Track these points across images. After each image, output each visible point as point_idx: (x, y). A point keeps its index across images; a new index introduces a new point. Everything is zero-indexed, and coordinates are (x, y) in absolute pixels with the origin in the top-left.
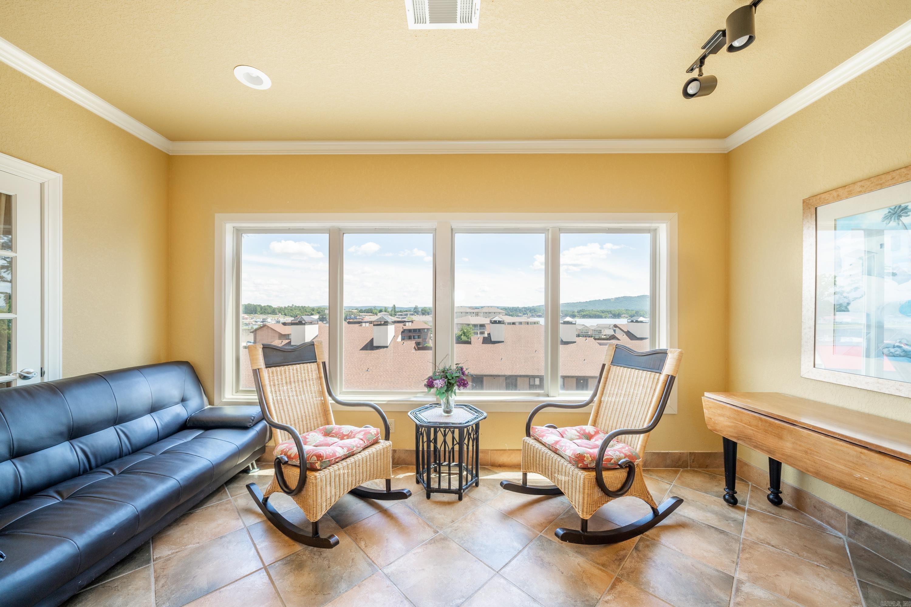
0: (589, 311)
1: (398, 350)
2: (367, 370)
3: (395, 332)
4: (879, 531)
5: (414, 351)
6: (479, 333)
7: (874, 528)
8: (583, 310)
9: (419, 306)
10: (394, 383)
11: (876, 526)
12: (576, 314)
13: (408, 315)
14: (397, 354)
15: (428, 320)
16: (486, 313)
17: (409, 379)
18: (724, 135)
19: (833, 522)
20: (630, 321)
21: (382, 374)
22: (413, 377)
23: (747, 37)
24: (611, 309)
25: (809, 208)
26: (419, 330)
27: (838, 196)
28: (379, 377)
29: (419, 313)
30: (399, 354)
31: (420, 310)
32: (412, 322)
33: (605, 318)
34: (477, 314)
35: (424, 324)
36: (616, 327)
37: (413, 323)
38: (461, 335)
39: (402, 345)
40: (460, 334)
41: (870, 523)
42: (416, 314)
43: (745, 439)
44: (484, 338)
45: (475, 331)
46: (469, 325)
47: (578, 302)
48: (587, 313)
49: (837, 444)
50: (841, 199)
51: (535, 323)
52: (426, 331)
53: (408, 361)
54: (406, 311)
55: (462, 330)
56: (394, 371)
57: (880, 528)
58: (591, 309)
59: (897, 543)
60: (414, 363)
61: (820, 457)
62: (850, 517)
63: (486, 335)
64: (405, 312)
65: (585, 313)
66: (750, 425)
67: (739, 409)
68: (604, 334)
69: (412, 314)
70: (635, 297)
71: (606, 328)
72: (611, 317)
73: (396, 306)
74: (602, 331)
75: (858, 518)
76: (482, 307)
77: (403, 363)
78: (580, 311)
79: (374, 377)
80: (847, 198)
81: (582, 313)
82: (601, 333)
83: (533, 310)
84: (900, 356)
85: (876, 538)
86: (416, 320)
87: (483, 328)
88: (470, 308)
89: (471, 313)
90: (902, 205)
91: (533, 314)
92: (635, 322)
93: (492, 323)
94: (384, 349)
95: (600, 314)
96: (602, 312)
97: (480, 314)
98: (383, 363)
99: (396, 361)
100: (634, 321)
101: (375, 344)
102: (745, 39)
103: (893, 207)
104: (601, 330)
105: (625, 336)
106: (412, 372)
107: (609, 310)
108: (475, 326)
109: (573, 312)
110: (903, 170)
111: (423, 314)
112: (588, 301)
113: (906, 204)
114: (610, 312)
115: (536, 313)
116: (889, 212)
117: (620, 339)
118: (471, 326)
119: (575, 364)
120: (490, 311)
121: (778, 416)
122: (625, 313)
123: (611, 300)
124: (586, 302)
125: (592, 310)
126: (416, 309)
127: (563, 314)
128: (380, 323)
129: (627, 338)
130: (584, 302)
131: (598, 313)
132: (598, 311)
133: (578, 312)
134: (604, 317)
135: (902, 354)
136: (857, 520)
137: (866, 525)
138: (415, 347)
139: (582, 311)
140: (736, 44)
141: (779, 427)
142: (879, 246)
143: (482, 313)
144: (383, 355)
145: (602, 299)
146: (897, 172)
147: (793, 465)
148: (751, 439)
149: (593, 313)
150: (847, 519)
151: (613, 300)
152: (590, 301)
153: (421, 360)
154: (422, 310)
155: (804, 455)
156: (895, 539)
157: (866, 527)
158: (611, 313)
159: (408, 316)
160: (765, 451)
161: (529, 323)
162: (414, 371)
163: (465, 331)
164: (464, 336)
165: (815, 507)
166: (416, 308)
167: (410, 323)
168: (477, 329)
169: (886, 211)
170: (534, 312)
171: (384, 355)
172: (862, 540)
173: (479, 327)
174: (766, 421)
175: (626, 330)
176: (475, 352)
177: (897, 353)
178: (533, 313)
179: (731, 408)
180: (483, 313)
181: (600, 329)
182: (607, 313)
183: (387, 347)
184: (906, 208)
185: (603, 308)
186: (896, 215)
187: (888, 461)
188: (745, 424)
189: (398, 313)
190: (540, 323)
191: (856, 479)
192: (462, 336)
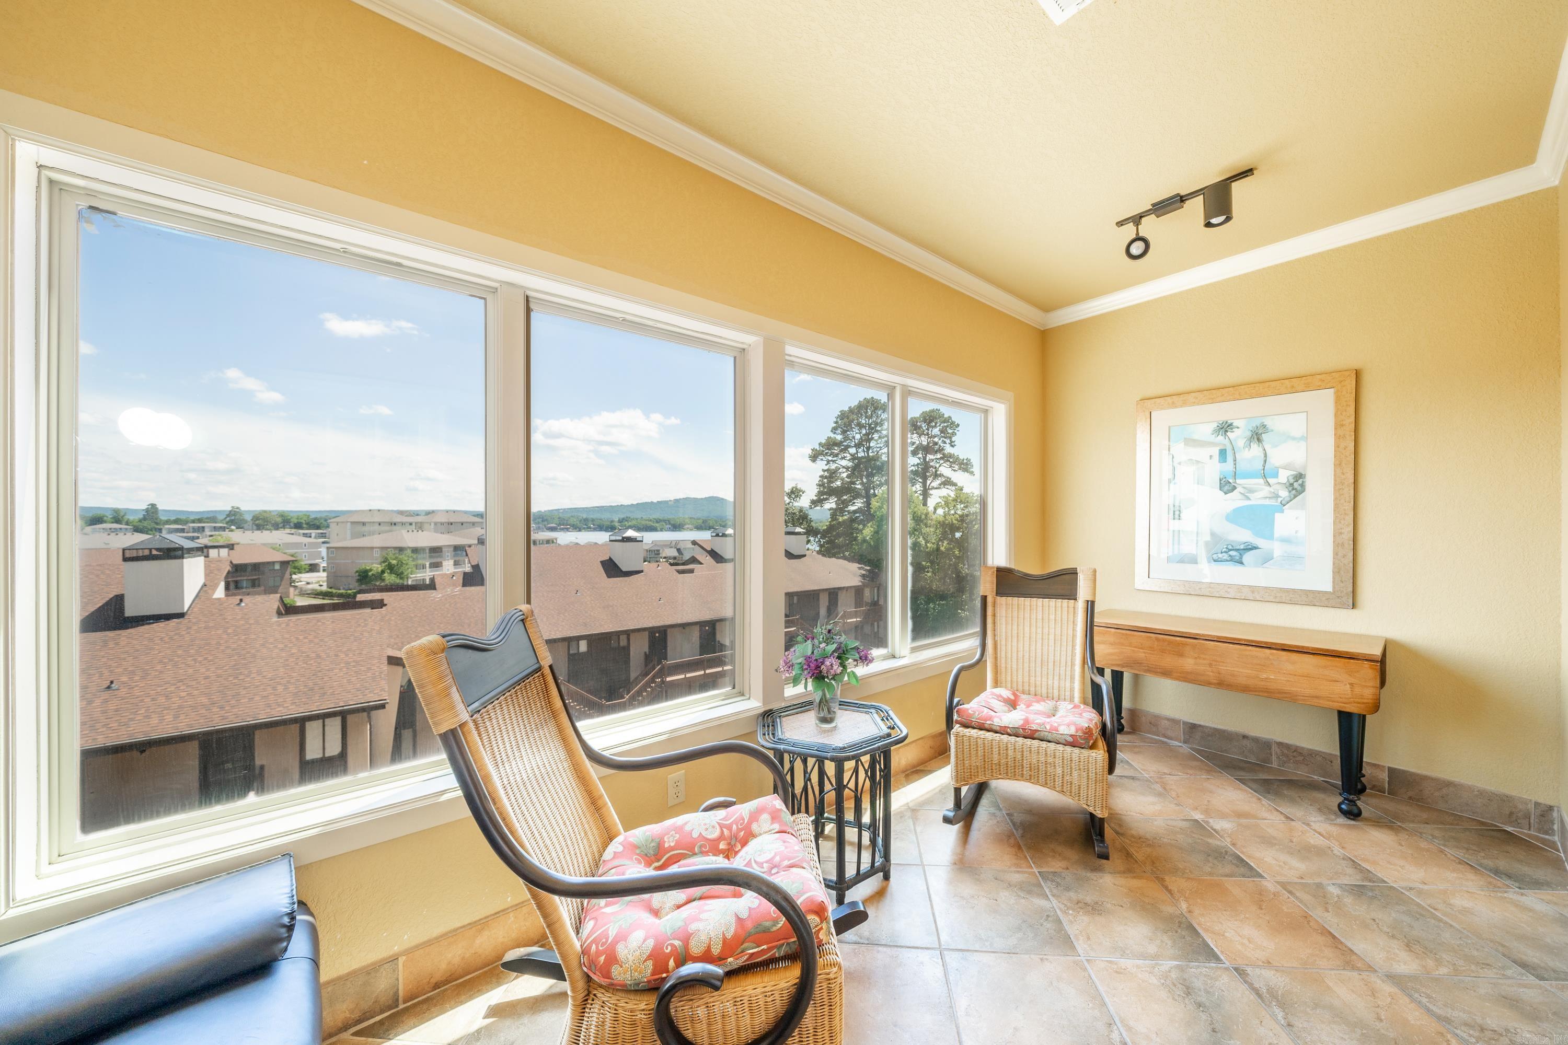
0: (637, 519)
1: (225, 619)
2: (109, 687)
3: (206, 575)
4: (1211, 728)
5: (275, 619)
6: (428, 566)
7: (1207, 727)
8: (627, 517)
9: (243, 508)
10: (222, 708)
11: (1207, 725)
12: (617, 524)
13: (206, 530)
14: (220, 632)
15: (279, 542)
16: (442, 524)
17: (274, 688)
18: (1047, 308)
19: (1169, 733)
20: (714, 534)
21: (173, 688)
22: (289, 682)
23: (1224, 217)
24: (669, 517)
25: (1144, 411)
26: (256, 567)
27: (1173, 403)
28: (162, 700)
29: (246, 526)
30: (230, 631)
31: (248, 518)
32: (231, 547)
33: (661, 530)
34: (420, 527)
35: (271, 550)
36: (695, 545)
37: (232, 549)
38: (383, 572)
39: (237, 607)
40: (380, 569)
41: (1202, 723)
42: (233, 527)
43: (1132, 665)
44: (465, 574)
45: (420, 562)
46: (401, 550)
47: (620, 504)
48: (634, 522)
49: (1246, 650)
50: (1176, 407)
51: (548, 542)
52: (277, 567)
53: (263, 645)
54: (200, 521)
55: (384, 562)
56: (219, 676)
57: (1211, 725)
58: (639, 516)
59: (1226, 734)
60: (286, 646)
61: (1226, 667)
62: (1184, 723)
63: (468, 569)
64: (193, 522)
65: (630, 523)
66: (1142, 648)
67: (1128, 632)
68: (664, 555)
69: (223, 529)
70: (702, 499)
71: (666, 546)
72: (670, 530)
73: (160, 507)
74: (661, 552)
75: (1191, 721)
76: (428, 513)
77: (248, 653)
78: (623, 519)
79: (142, 701)
80: (1181, 406)
81: (626, 523)
82: (659, 554)
83: (539, 518)
84: (1227, 561)
85: (1209, 735)
86: (242, 542)
87: (437, 554)
88: (401, 513)
89: (403, 524)
90: (1229, 421)
91: (541, 526)
92: (722, 536)
94: (167, 622)
95: (654, 525)
96: (657, 522)
97: (426, 526)
98: (171, 660)
99: (222, 648)
100: (720, 534)
101: (129, 612)
102: (1222, 218)
103: (1221, 422)
104: (658, 551)
105: (709, 557)
106: (282, 670)
107: (666, 518)
108: (415, 550)
109: (612, 521)
110: (1231, 389)
111: (259, 527)
112: (635, 503)
113: (1232, 421)
114: (667, 521)
115: (546, 523)
116: (1218, 426)
117: (703, 562)
118: (407, 552)
119: (646, 608)
120: (452, 521)
121: (1176, 632)
122: (689, 522)
123: (670, 503)
124: (632, 504)
125: (642, 518)
126: (234, 515)
127: (594, 525)
128: (147, 552)
129: (712, 560)
130: (628, 506)
131: (651, 523)
132: (651, 520)
133: (620, 521)
134: (659, 529)
135: (1228, 559)
136: (1192, 724)
137: (1200, 726)
138: (279, 607)
139: (627, 521)
140: (1214, 221)
141: (1179, 644)
142: (1209, 457)
143: (433, 524)
144: (166, 639)
145: (655, 501)
146: (1227, 390)
147: (1196, 682)
148: (1141, 663)
149: (643, 522)
150: (1182, 726)
151: (672, 503)
152: (637, 504)
153: (305, 638)
154: (255, 518)
155: (1207, 668)
156: (1224, 731)
157: (1199, 728)
158: (670, 524)
159: (208, 532)
160: (1160, 673)
161: (538, 543)
162: (288, 665)
163: (394, 562)
164: (391, 573)
165: (1150, 723)
168: (424, 558)
169: (1215, 425)
170: (542, 521)
171: (171, 638)
172: (1197, 742)
173: (428, 555)
174: (1164, 640)
175: (709, 549)
176: (447, 606)
177: (1224, 558)
178: (539, 523)
179: (1115, 632)
180: (436, 524)
181: (658, 548)
182: (664, 523)
183: (181, 615)
184: (1231, 425)
185: (657, 515)
186: (1223, 430)
187: (1295, 656)
188: (1135, 647)
189: (167, 526)
190: (558, 542)
191: (1262, 680)
192: (386, 575)
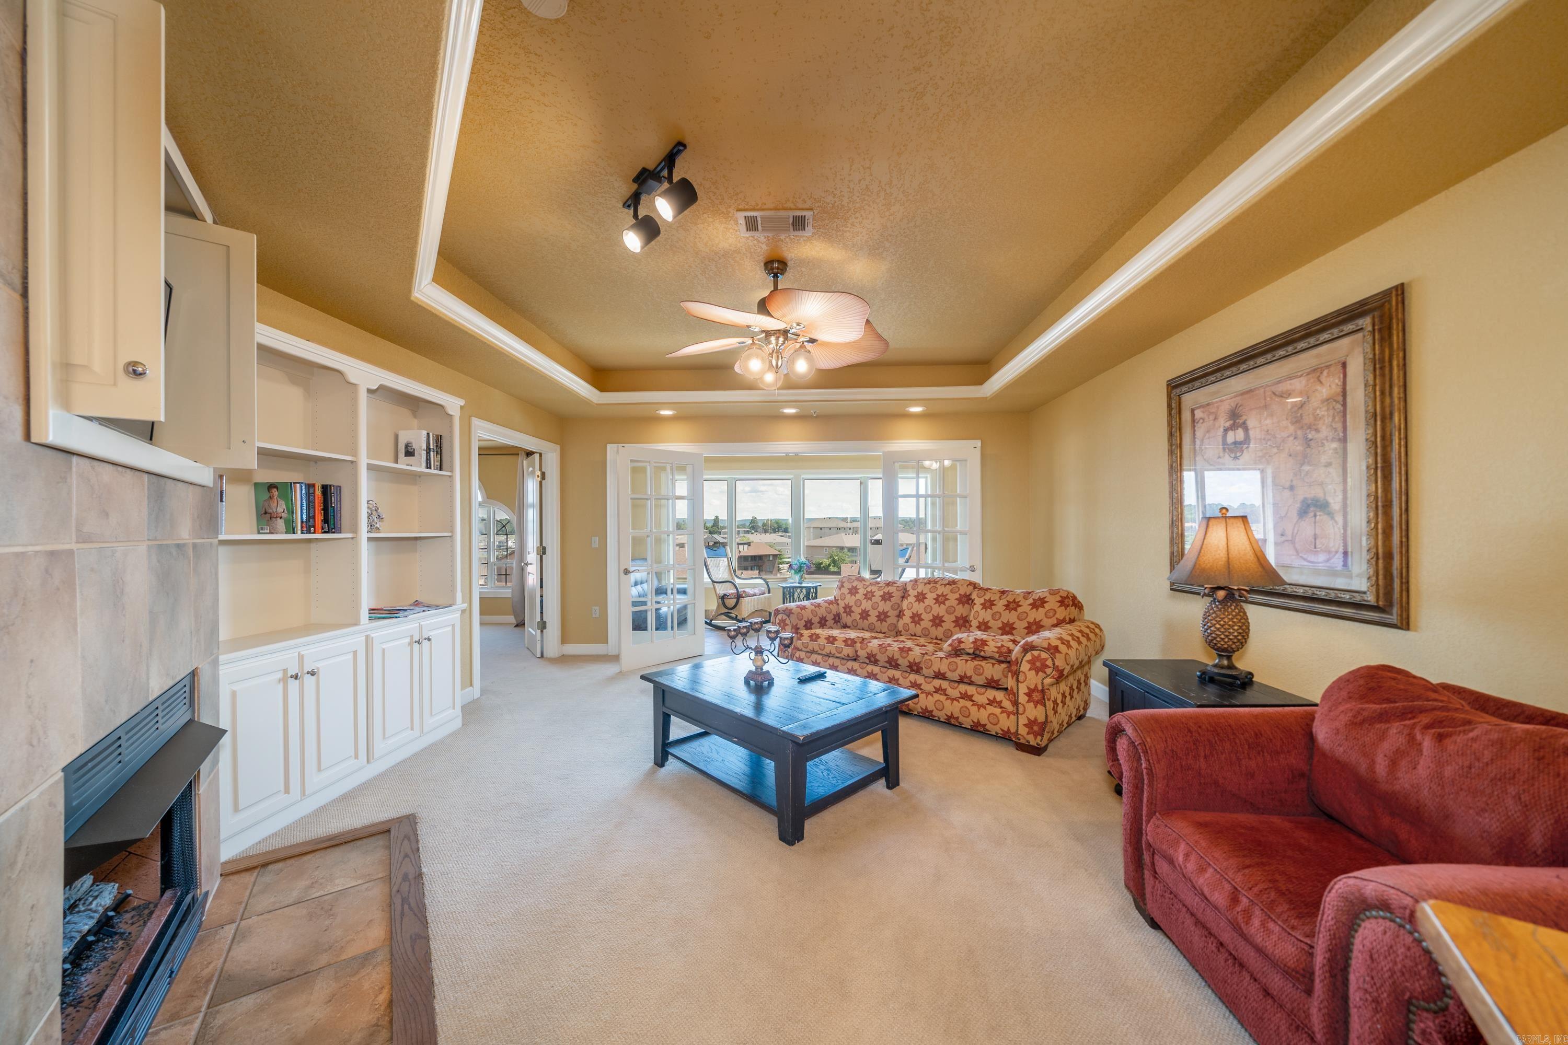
15: (774, 541)
29: (759, 530)
31: (760, 524)
32: (749, 544)
37: (751, 546)
38: (829, 565)
42: (754, 531)
46: (842, 548)
52: (771, 559)
64: (734, 527)
69: (748, 532)
73: (721, 517)
86: (755, 541)
89: (845, 528)
93: (873, 544)
111: (766, 531)
118: (846, 550)
126: (754, 523)
154: (764, 525)
159: (742, 534)
163: (836, 558)
166: (754, 521)
167: (746, 546)
189: (721, 530)
